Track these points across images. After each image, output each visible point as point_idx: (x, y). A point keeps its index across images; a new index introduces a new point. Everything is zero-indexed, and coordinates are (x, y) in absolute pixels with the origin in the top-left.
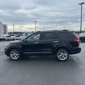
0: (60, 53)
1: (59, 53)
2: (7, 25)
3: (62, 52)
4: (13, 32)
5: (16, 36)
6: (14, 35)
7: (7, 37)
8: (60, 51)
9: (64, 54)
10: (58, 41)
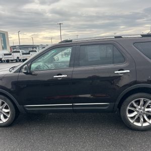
0: (135, 105)
1: (132, 106)
2: (7, 32)
3: (141, 103)
4: (19, 45)
5: (23, 54)
6: (19, 52)
7: (5, 55)
8: (133, 102)
9: (146, 110)
10: (129, 71)
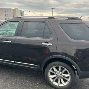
10: (52, 44)
